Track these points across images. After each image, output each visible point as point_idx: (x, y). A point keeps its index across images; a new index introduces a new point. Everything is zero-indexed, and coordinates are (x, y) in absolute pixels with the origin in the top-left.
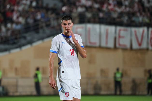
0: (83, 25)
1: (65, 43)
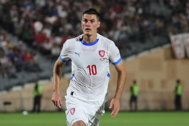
1: (79, 55)
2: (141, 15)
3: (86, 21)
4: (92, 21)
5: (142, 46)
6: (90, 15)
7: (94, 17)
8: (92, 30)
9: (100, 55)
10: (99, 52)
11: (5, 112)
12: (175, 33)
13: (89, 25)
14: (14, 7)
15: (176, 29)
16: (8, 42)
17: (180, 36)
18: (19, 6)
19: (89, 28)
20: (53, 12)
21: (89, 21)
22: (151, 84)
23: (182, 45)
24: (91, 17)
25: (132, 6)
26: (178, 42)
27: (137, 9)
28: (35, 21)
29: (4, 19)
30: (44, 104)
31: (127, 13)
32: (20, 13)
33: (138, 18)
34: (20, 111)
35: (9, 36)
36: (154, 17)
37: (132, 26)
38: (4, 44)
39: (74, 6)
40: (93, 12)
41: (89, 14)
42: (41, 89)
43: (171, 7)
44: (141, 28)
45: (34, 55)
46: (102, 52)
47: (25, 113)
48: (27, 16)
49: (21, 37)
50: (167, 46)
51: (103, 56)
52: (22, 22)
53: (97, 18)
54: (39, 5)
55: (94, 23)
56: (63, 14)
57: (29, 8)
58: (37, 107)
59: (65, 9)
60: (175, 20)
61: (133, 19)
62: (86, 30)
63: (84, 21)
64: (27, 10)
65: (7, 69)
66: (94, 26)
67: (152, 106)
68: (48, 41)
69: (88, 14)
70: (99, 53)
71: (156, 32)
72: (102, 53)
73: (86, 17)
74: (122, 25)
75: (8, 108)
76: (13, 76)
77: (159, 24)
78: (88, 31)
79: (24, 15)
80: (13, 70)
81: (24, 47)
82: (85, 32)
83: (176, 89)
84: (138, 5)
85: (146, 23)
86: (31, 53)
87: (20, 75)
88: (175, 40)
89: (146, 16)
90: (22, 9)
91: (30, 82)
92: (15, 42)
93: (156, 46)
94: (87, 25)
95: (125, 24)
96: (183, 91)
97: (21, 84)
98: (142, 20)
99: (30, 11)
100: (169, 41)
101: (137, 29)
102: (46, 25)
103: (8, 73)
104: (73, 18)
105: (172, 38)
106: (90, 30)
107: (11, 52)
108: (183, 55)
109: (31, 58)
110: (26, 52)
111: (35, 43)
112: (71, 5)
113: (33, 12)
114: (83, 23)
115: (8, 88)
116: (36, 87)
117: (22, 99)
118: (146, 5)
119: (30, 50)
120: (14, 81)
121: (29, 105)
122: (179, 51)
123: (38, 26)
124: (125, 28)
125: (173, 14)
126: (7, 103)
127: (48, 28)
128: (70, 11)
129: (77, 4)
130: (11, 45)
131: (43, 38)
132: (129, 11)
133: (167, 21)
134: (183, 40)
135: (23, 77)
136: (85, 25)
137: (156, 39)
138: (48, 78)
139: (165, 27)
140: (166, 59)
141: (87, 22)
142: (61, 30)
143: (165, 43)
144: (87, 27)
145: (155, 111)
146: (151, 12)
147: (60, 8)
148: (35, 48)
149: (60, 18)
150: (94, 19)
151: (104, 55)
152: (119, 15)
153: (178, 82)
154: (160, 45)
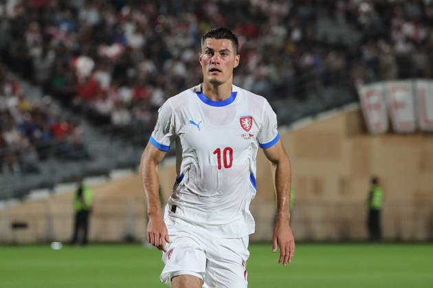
0: (407, 84)
1: (198, 126)
2: (298, 44)
3: (211, 52)
4: (223, 53)
5: (300, 107)
6: (220, 40)
7: (227, 44)
8: (224, 71)
9: (242, 126)
10: (241, 119)
11: (14, 244)
12: (367, 81)
13: (217, 61)
14: (35, 26)
15: (370, 74)
16: (21, 98)
17: (378, 87)
18: (43, 24)
19: (217, 67)
20: (115, 36)
21: (218, 53)
22: (317, 187)
23: (383, 107)
24: (221, 45)
25: (279, 24)
26: (374, 99)
27: (290, 31)
28: (77, 54)
29: (13, 50)
30: (95, 227)
31: (268, 40)
32: (47, 39)
33: (291, 48)
34: (47, 242)
35: (23, 87)
36: (325, 46)
37: (278, 66)
38: (12, 102)
39: (159, 23)
40: (225, 34)
41: (217, 38)
42: (89, 195)
43: (359, 27)
44: (299, 70)
45: (76, 125)
46: (246, 119)
47: (56, 246)
48: (61, 45)
49: (47, 89)
50: (352, 108)
51: (250, 129)
52: (51, 56)
53: (233, 46)
54: (85, 21)
55: (227, 58)
56: (136, 41)
57: (64, 27)
58: (81, 234)
59: (139, 30)
60: (368, 53)
61: (282, 51)
62: (211, 73)
63: (206, 53)
64: (62, 33)
65: (18, 153)
66: (227, 64)
67: (320, 231)
68: (104, 95)
69: (214, 39)
70: (241, 122)
71: (330, 79)
72: (246, 122)
73: (210, 44)
74: (259, 64)
75: (21, 235)
76: (31, 170)
77: (335, 61)
78: (215, 74)
79: (55, 43)
80: (32, 157)
81: (55, 109)
82: (209, 75)
83: (371, 196)
84: (292, 23)
85: (308, 60)
86: (69, 122)
87: (45, 168)
88: (369, 94)
89: (307, 44)
90: (52, 30)
91: (66, 181)
92: (36, 99)
93: (328, 108)
94: (213, 61)
95: (265, 62)
96: (384, 200)
97: (48, 186)
98: (301, 54)
99: (68, 34)
100: (356, 98)
101: (289, 73)
102: (100, 62)
103: (21, 163)
104: (156, 48)
105: (363, 90)
106: (220, 71)
107: (28, 118)
108: (384, 127)
109: (70, 131)
110: (58, 119)
111: (77, 101)
112: (153, 21)
113: (74, 36)
114: (205, 56)
115: (21, 195)
116: (80, 193)
117: (49, 218)
118: (307, 23)
119: (66, 114)
120: (33, 179)
121: (65, 228)
122: (376, 119)
123: (84, 65)
124: (265, 70)
125: (364, 41)
126: (18, 226)
127: (104, 70)
128: (150, 34)
129: (164, 20)
130: (28, 105)
131: (95, 90)
132: (274, 36)
133: (351, 56)
134: (384, 95)
135: (53, 172)
136: (209, 62)
137: (329, 94)
138: (103, 173)
139: (348, 67)
140: (351, 134)
141: (213, 54)
142: (131, 72)
143: (348, 102)
144: (212, 66)
145: (327, 241)
146: (319, 37)
147: (129, 29)
148: (77, 110)
149: (128, 50)
150: (228, 48)
151: (251, 126)
152: (252, 44)
153: (375, 181)
154: (337, 105)
